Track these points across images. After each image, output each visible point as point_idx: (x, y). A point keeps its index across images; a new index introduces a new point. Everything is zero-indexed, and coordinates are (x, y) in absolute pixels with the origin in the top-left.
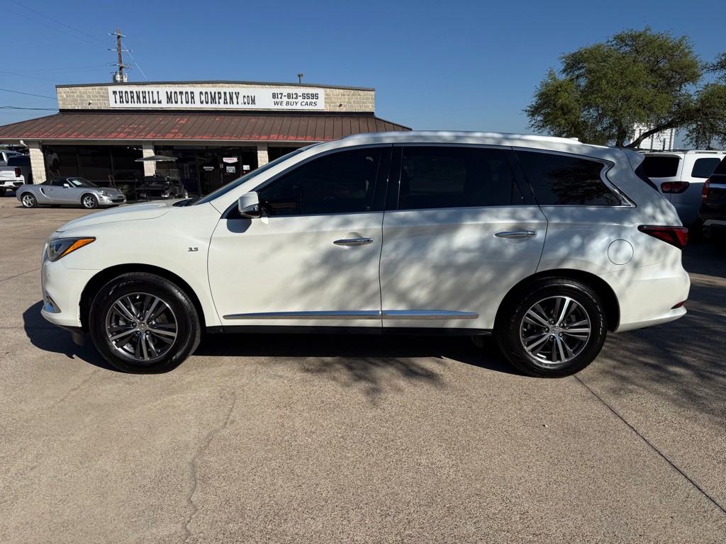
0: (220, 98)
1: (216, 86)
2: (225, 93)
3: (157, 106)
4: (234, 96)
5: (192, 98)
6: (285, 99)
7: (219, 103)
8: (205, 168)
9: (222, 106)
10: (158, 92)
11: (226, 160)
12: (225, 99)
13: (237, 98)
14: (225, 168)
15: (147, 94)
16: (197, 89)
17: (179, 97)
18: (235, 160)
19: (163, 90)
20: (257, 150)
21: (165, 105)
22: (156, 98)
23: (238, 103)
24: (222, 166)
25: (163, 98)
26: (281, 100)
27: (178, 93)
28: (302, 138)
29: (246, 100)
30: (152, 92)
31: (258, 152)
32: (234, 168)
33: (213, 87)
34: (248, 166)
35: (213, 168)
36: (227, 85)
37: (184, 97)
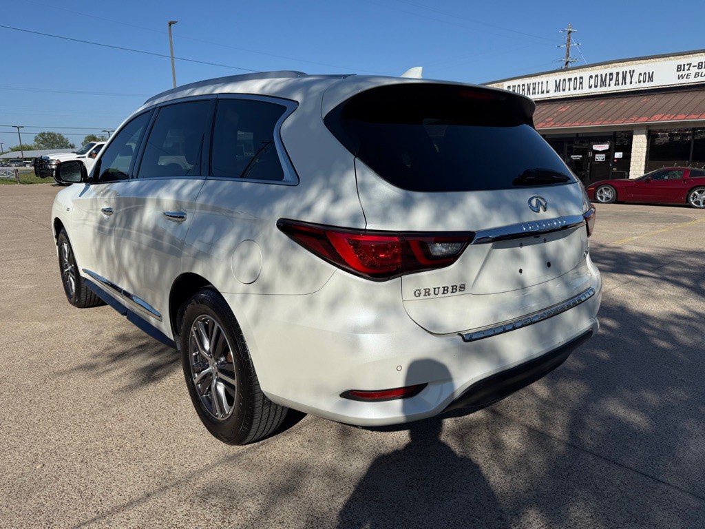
0: (611, 80)
1: (608, 67)
2: (618, 74)
3: (545, 96)
4: (628, 75)
5: (581, 83)
6: (694, 70)
7: (609, 85)
8: (572, 156)
9: (612, 88)
10: (547, 82)
11: (596, 147)
12: (617, 80)
13: (631, 77)
14: (594, 156)
15: (537, 85)
16: (586, 74)
17: (567, 83)
18: (606, 147)
19: (552, 79)
20: (633, 134)
21: (553, 94)
22: (544, 88)
23: (631, 83)
24: (590, 154)
25: (552, 87)
26: (689, 72)
27: (567, 80)
28: (695, 117)
29: (641, 78)
30: (542, 83)
31: (634, 136)
32: (604, 156)
33: (606, 68)
34: (621, 153)
35: (581, 156)
36: (621, 64)
37: (572, 83)
